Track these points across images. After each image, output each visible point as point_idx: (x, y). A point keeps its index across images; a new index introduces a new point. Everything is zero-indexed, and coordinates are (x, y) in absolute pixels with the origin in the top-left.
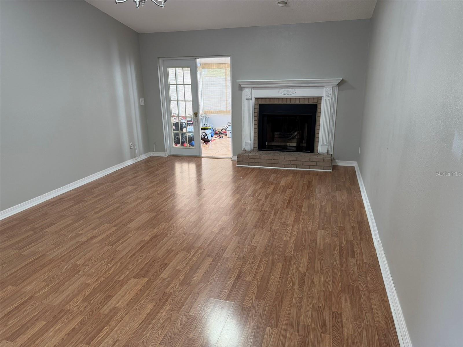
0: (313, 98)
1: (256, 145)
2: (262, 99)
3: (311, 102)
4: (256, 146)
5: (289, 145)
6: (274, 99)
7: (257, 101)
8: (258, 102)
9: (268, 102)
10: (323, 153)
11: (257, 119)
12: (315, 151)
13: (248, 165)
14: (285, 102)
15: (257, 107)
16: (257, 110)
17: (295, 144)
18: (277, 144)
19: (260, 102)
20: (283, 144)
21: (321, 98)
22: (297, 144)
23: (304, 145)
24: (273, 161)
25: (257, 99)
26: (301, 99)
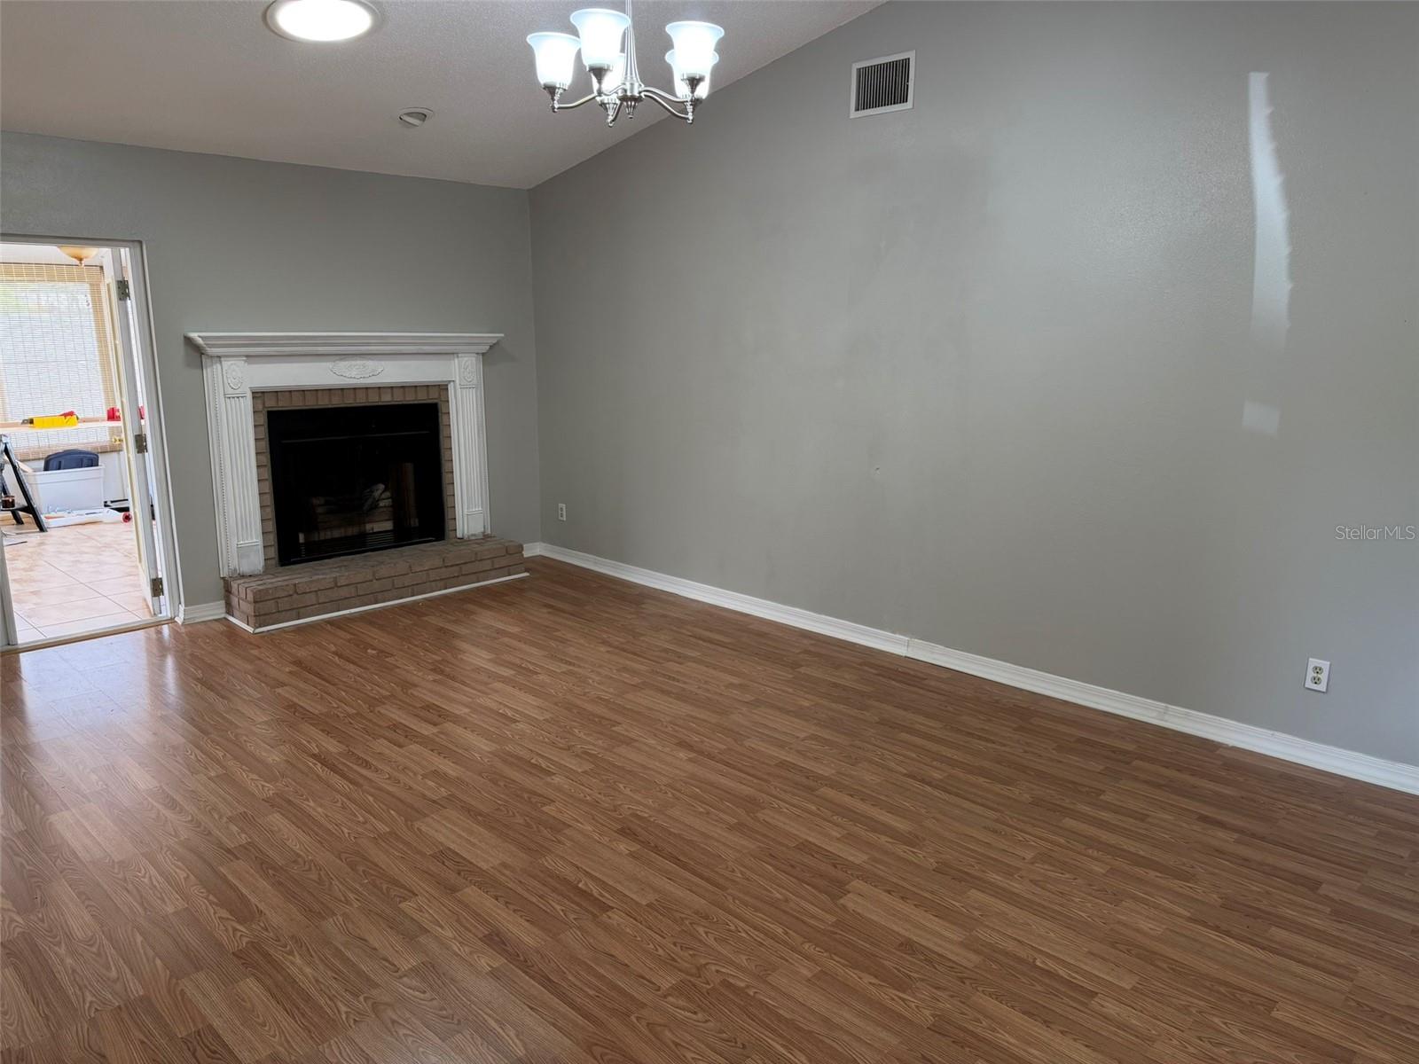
0: (427, 387)
1: (273, 549)
2: (276, 393)
3: (422, 398)
4: (273, 552)
5: (373, 529)
6: (316, 392)
7: (259, 401)
8: (264, 404)
9: (298, 404)
10: (474, 535)
11: (266, 459)
12: (449, 534)
13: (299, 619)
14: (350, 402)
15: (263, 419)
16: (264, 432)
17: (388, 526)
18: (337, 534)
19: (272, 404)
20: (352, 531)
21: (447, 385)
22: (395, 524)
23: (415, 522)
24: (377, 585)
25: (258, 395)
26: (394, 390)
